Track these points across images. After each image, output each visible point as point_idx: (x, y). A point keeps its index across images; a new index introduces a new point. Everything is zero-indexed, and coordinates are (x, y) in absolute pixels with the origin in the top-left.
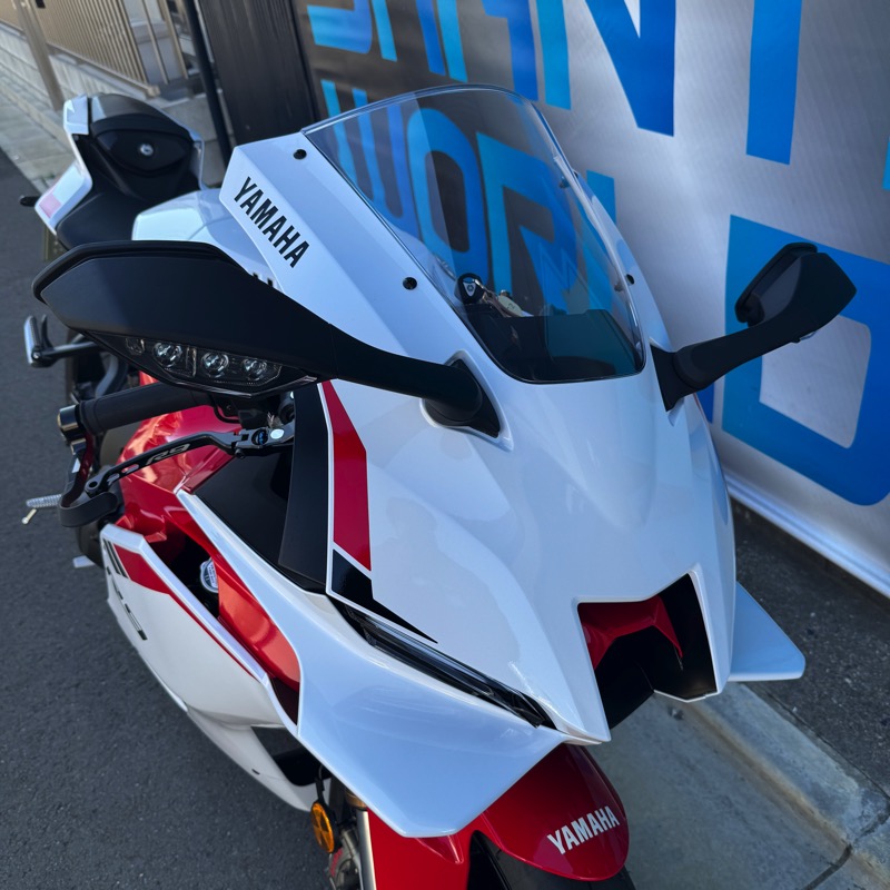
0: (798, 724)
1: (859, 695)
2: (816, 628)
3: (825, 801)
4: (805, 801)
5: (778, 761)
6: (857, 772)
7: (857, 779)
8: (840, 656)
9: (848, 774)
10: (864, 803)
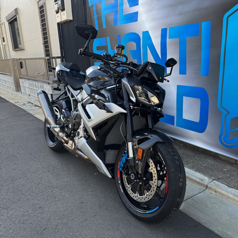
0: (196, 171)
1: (206, 167)
2: (197, 159)
3: (202, 180)
4: (198, 180)
5: (192, 175)
6: (207, 176)
7: (207, 177)
8: (202, 162)
9: (205, 176)
10: (209, 179)
